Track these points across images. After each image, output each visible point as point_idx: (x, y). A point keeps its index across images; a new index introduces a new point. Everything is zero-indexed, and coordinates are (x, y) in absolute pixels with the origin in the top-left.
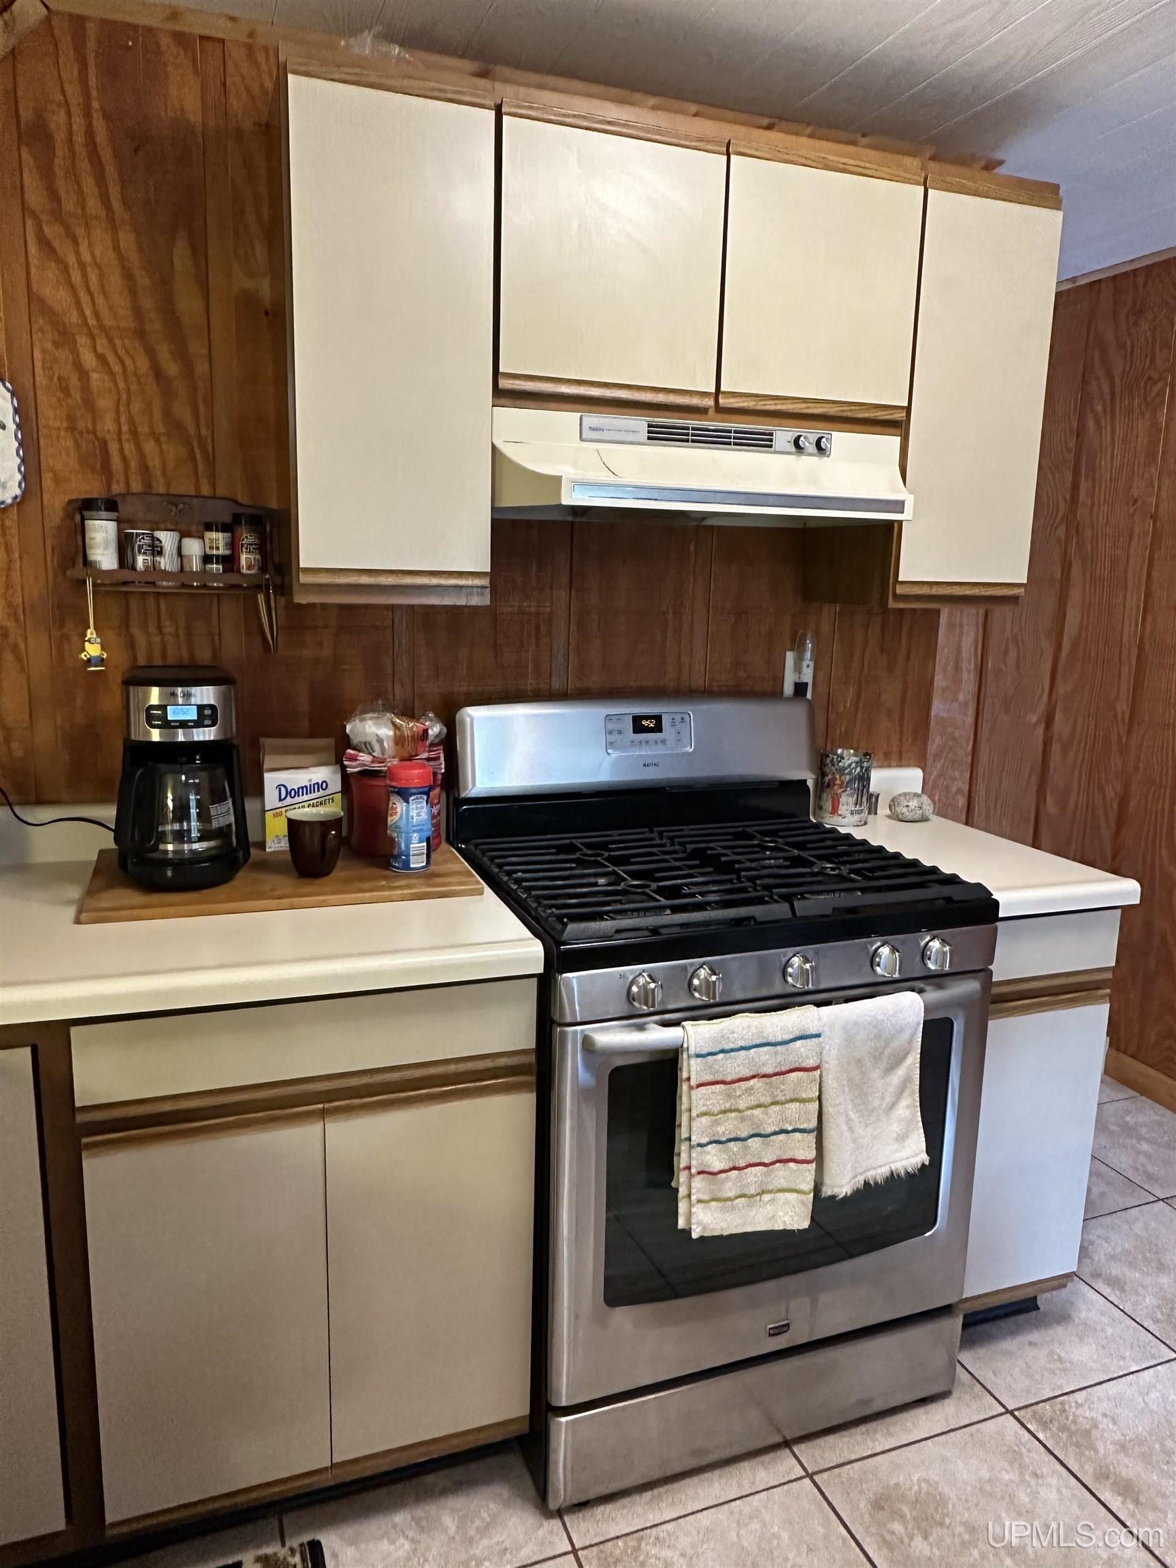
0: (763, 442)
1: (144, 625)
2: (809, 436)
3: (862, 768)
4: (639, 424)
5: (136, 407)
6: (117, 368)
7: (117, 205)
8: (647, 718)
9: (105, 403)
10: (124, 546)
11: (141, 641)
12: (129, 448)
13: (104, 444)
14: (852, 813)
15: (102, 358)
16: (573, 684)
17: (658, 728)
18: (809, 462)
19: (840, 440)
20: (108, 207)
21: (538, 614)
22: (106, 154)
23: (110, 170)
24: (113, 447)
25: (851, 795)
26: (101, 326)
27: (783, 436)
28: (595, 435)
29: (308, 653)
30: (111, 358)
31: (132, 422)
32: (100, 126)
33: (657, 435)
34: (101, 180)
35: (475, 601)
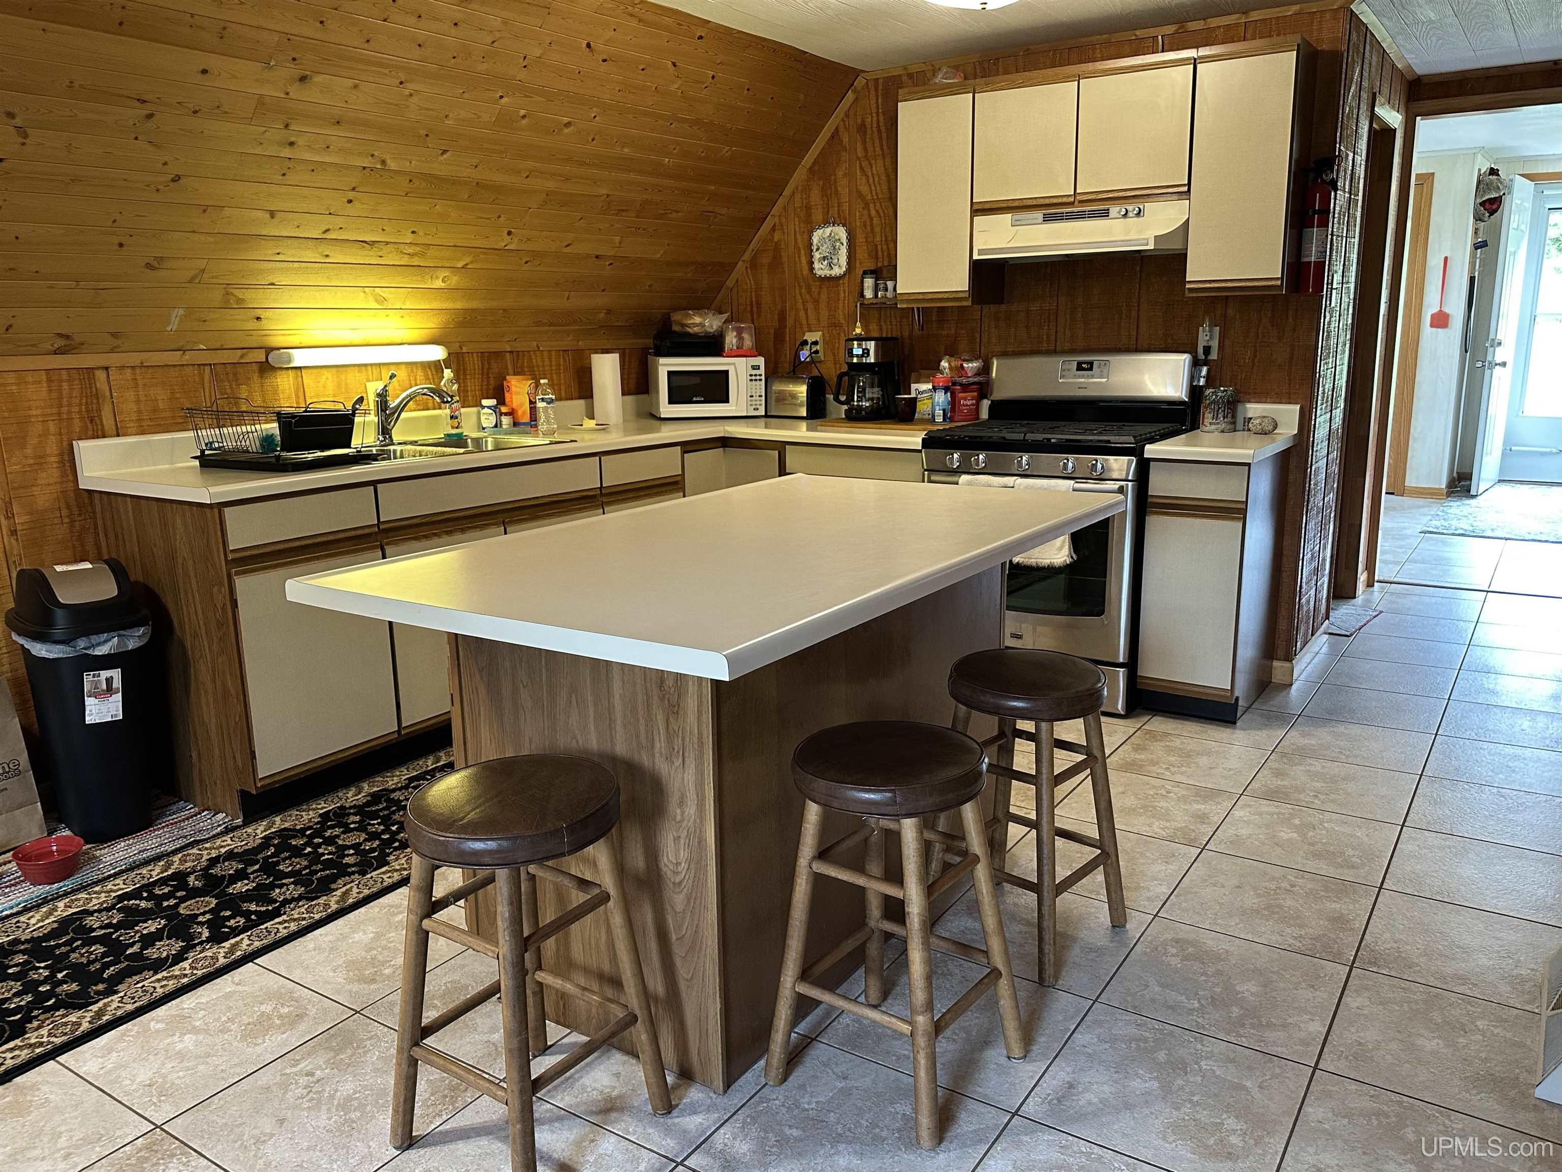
0: (1105, 214)
1: (885, 322)
2: (1132, 208)
3: (1217, 396)
4: (1039, 215)
5: (887, 229)
6: (882, 214)
7: (885, 148)
8: (1084, 363)
9: (877, 229)
10: (876, 289)
11: (884, 327)
12: (885, 247)
13: (876, 246)
14: (1211, 424)
15: (877, 212)
16: (1067, 346)
17: (1091, 369)
18: (1132, 221)
19: (1149, 207)
20: (882, 149)
21: (1049, 310)
22: (883, 128)
23: (884, 135)
24: (879, 247)
25: (1210, 413)
26: (878, 199)
27: (1114, 210)
28: (1018, 223)
29: (944, 332)
30: (880, 211)
31: (886, 237)
32: (881, 118)
33: (1047, 219)
34: (881, 138)
35: (965, 304)
